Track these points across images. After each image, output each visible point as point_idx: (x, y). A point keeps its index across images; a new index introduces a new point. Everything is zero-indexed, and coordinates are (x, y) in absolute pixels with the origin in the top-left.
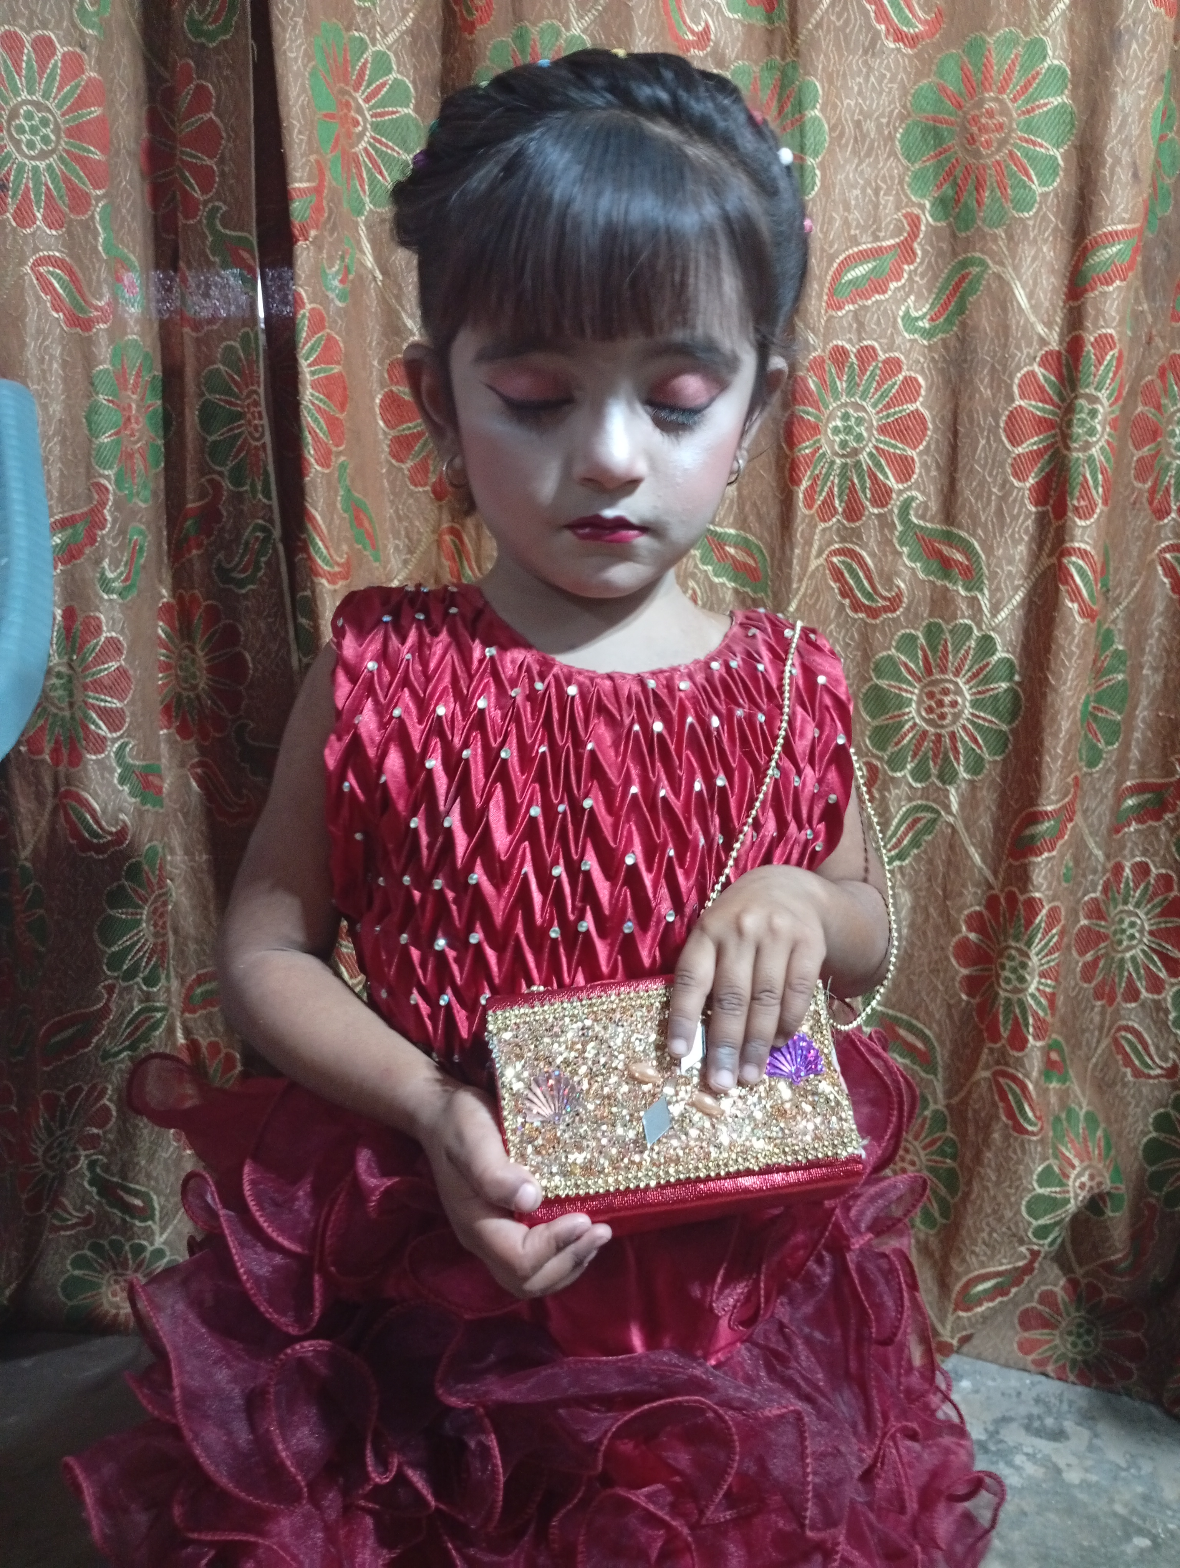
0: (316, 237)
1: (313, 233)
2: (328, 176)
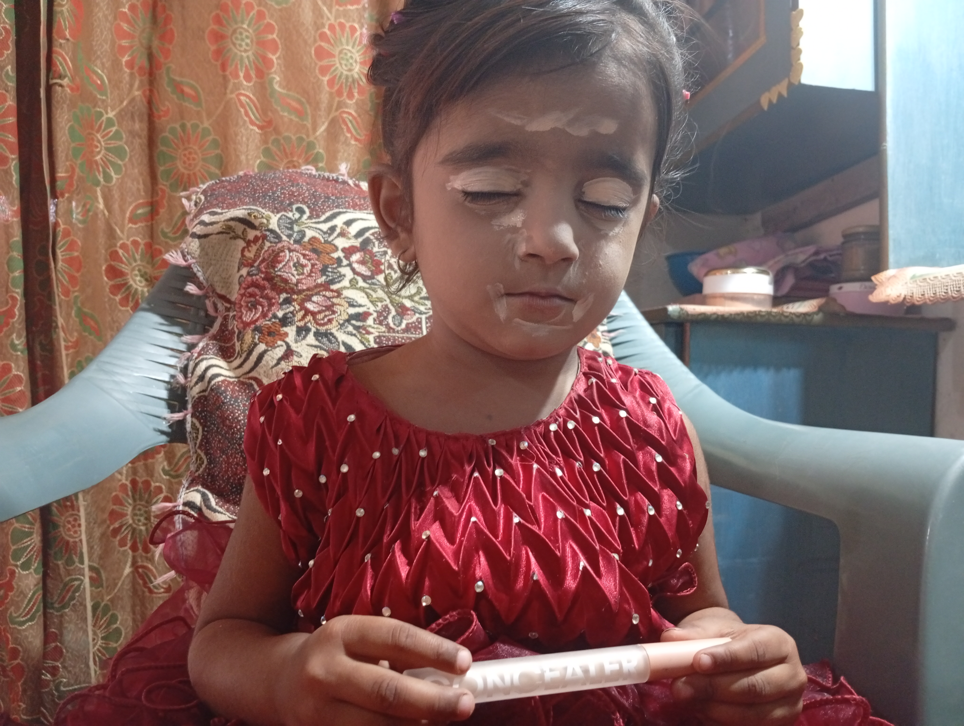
0: (68, 198)
1: (67, 195)
2: (77, 170)
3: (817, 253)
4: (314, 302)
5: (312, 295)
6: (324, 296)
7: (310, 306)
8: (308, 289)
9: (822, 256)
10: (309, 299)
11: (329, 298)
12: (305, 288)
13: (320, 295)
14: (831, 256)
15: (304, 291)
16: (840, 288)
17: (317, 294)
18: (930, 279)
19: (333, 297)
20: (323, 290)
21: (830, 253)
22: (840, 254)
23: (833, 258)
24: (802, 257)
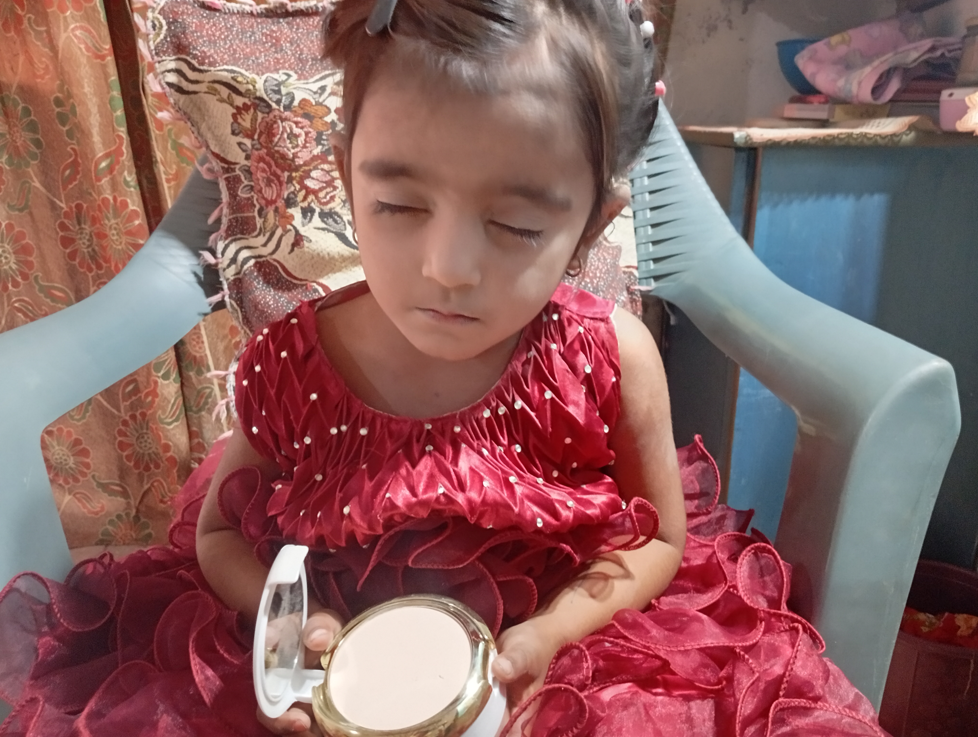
3: (933, 49)
4: (313, 178)
5: (310, 171)
6: (322, 170)
7: (309, 183)
8: (305, 164)
9: (938, 53)
10: (307, 175)
11: (328, 172)
12: (301, 163)
13: (318, 169)
14: (950, 51)
15: (301, 166)
16: (951, 95)
17: (316, 168)
19: (332, 171)
20: (320, 164)
21: (951, 48)
22: (960, 49)
23: (952, 54)
24: (914, 55)
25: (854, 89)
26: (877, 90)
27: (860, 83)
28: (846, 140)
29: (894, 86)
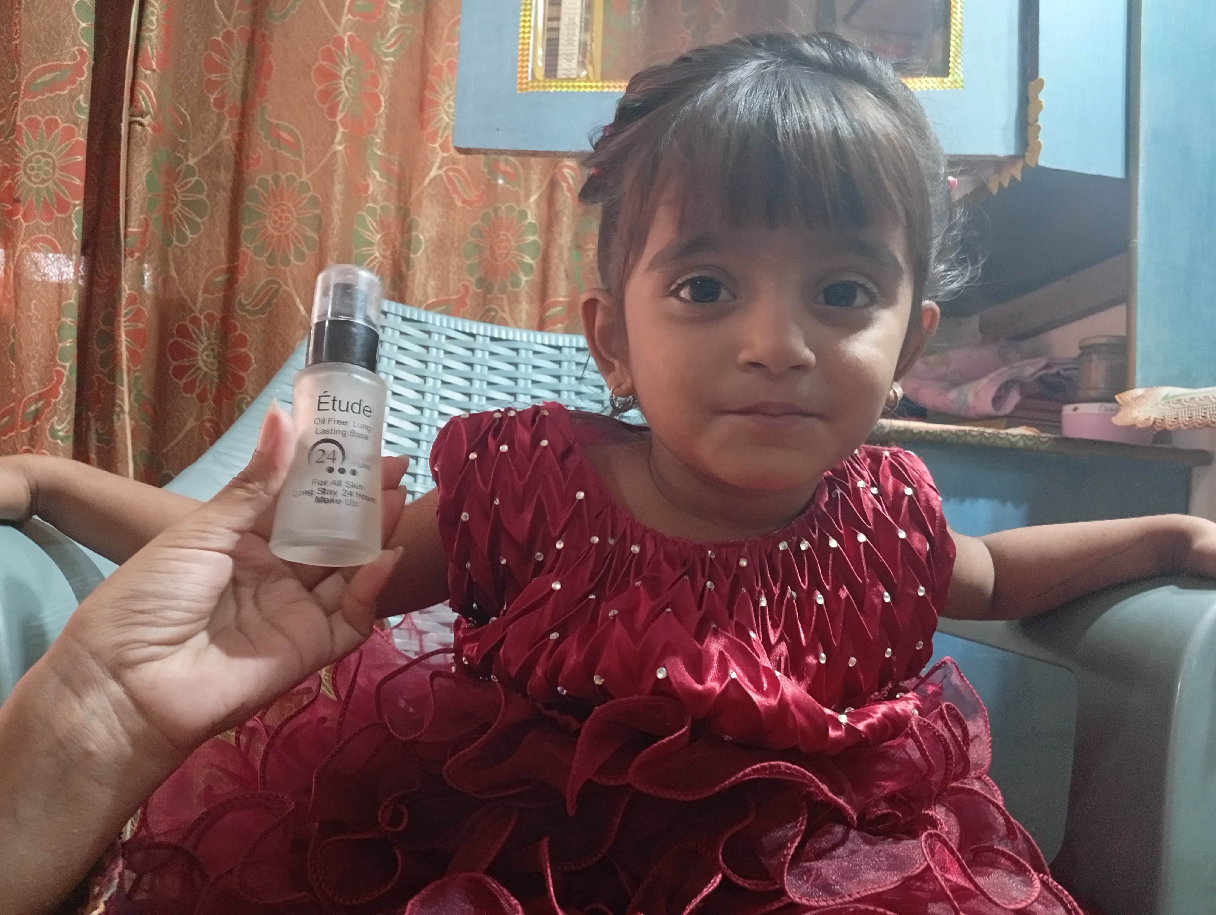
1: (137, 255)
2: (151, 225)
3: (1048, 366)
9: (1054, 370)
14: (1065, 370)
16: (1076, 409)
18: (1185, 401)
21: (1065, 367)
22: (1076, 369)
23: (1067, 372)
24: (1030, 370)
25: (971, 399)
26: (998, 400)
27: (976, 394)
28: (979, 438)
29: (1014, 399)
